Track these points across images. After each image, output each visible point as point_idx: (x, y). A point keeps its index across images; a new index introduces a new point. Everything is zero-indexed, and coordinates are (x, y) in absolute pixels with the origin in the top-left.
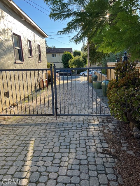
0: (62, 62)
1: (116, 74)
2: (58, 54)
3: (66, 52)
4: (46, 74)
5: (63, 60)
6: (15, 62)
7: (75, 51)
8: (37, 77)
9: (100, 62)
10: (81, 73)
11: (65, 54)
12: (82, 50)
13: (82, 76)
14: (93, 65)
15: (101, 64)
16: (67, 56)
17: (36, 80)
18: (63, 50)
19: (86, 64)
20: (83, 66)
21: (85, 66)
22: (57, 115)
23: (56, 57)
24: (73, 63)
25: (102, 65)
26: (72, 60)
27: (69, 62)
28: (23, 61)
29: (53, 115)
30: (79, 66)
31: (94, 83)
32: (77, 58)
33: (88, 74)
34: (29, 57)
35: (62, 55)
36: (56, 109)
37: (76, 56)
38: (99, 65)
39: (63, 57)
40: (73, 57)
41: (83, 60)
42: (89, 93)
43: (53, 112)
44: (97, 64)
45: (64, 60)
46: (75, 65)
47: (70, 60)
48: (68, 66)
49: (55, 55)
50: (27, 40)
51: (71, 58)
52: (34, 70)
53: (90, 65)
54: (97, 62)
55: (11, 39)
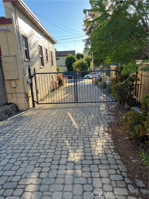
0: (65, 65)
1: (116, 74)
2: (62, 57)
3: (70, 55)
4: (57, 77)
5: (66, 63)
6: (40, 67)
7: (78, 53)
8: (51, 80)
9: (104, 65)
10: (86, 76)
11: (69, 57)
12: (84, 52)
13: (86, 78)
14: (97, 67)
15: (105, 66)
16: (70, 59)
17: (51, 82)
18: (66, 53)
19: (90, 66)
20: (87, 69)
21: (89, 69)
22: (77, 102)
23: (59, 60)
24: (77, 66)
25: (106, 68)
26: (76, 63)
27: (73, 65)
28: (44, 66)
29: (75, 102)
30: (83, 69)
31: (99, 83)
32: (80, 61)
33: (93, 76)
34: (47, 63)
35: (65, 58)
36: (77, 98)
37: (80, 59)
38: (103, 68)
39: (66, 60)
40: (77, 60)
41: (87, 63)
42: (96, 91)
43: (75, 101)
44: (101, 67)
45: (68, 63)
46: (79, 68)
47: (74, 63)
48: (72, 69)
49: (59, 58)
50: (45, 49)
51: (75, 61)
52: (49, 73)
53: (94, 68)
54: (101, 65)
55: (38, 50)
